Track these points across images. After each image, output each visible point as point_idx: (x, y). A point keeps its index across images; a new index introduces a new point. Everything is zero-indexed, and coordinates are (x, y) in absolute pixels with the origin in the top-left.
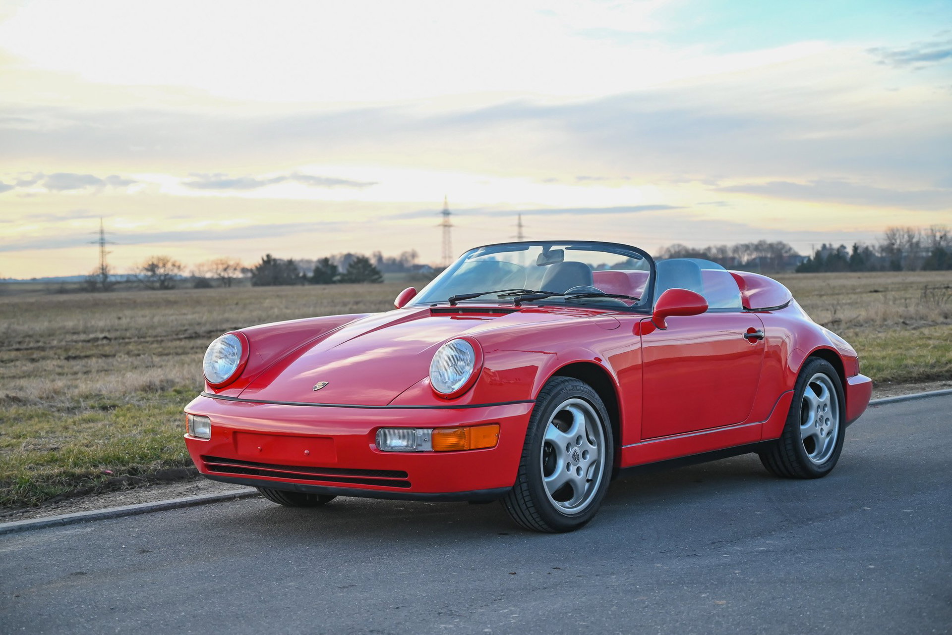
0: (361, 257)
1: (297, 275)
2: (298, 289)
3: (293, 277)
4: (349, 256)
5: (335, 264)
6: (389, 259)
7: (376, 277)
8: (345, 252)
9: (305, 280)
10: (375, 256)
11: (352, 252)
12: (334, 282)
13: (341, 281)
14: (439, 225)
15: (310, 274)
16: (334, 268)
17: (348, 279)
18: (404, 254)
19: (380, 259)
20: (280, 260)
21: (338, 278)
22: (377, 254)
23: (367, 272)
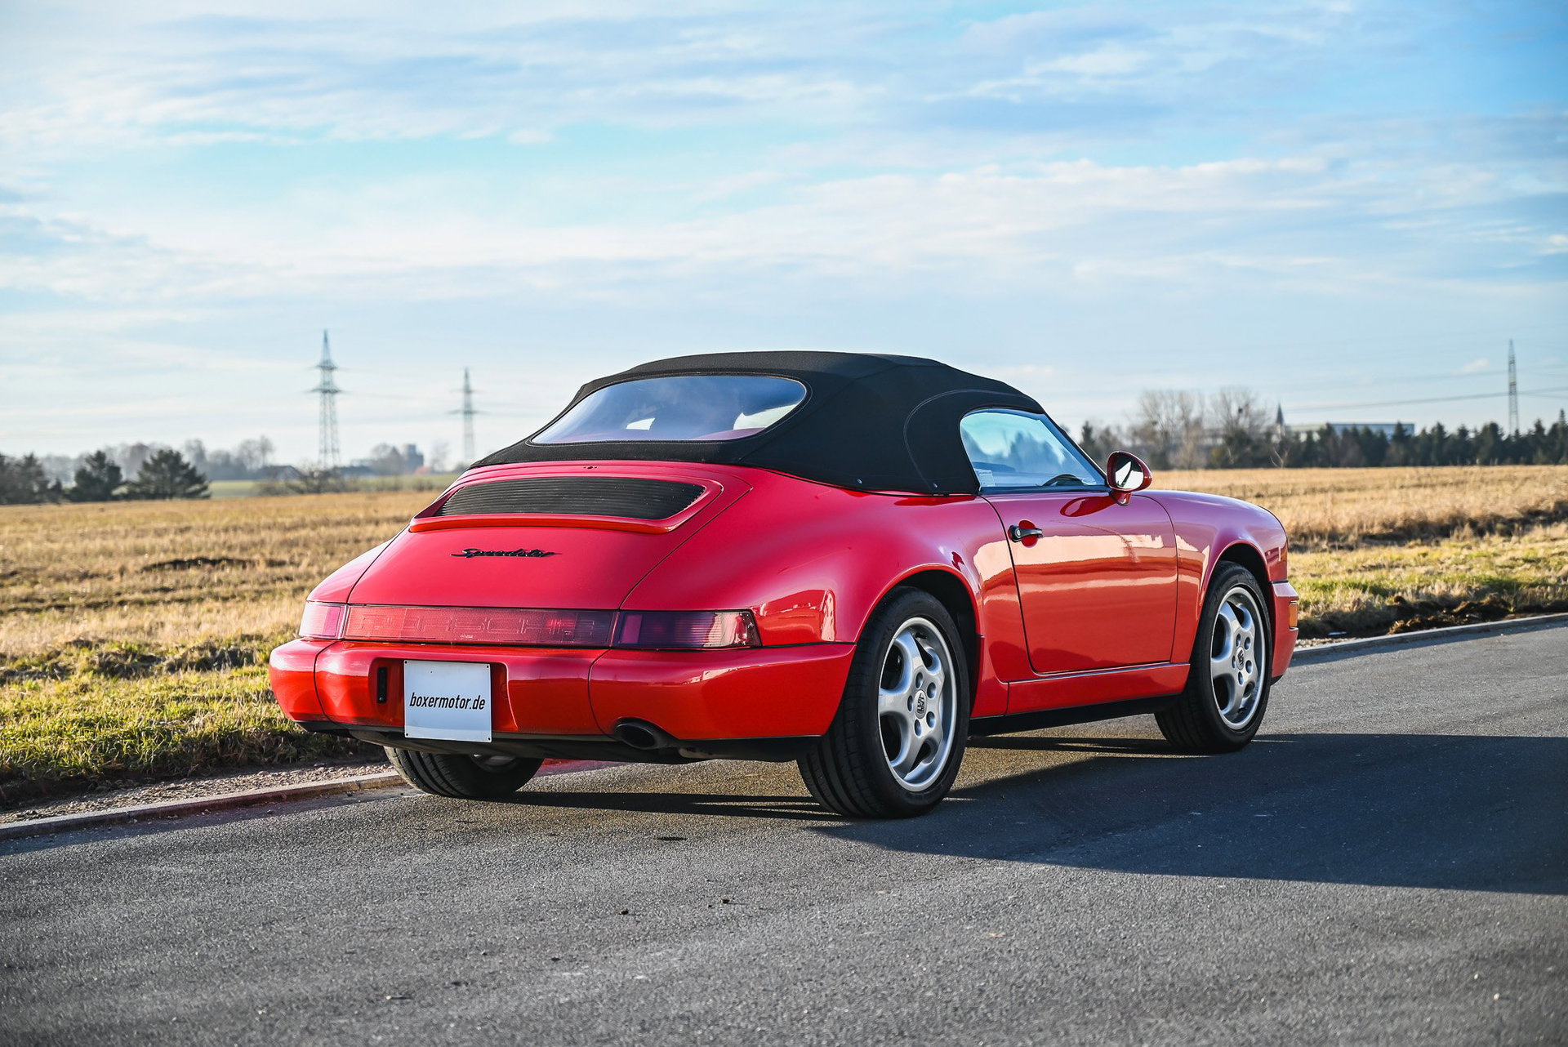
0: (166, 450)
1: (44, 484)
2: (48, 510)
3: (36, 488)
4: (141, 448)
5: (118, 463)
6: (217, 455)
7: (197, 487)
8: (132, 441)
9: (56, 494)
10: (189, 448)
11: (146, 442)
12: (116, 498)
13: (128, 497)
14: (314, 391)
15: (70, 484)
16: (115, 470)
17: (138, 493)
18: (245, 446)
19: (200, 454)
20: (13, 459)
21: (123, 490)
22: (194, 445)
23: (178, 479)
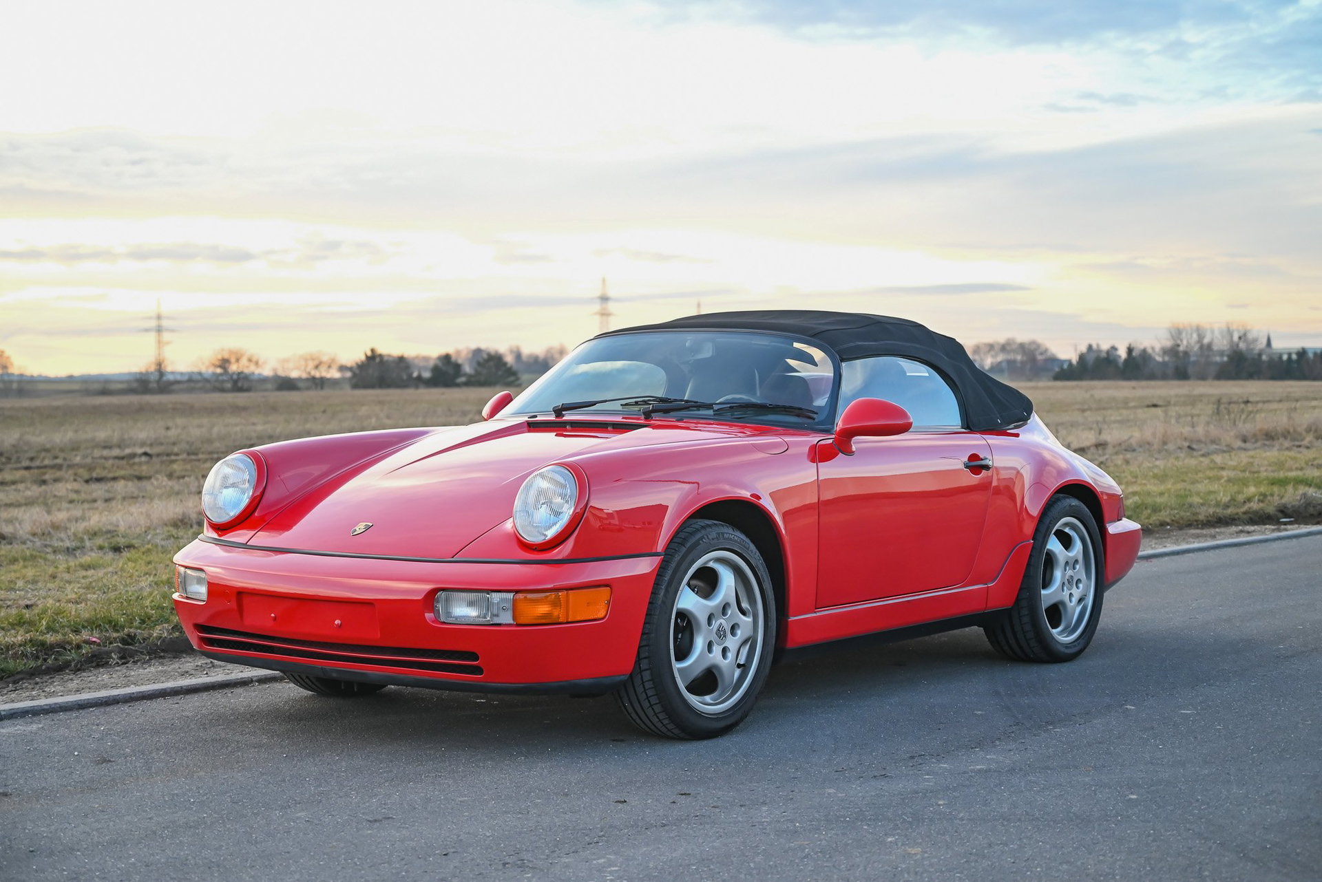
0: (493, 353)
1: (410, 376)
2: (410, 393)
3: (405, 377)
4: (478, 351)
5: (460, 361)
6: (530, 356)
7: (512, 378)
8: (473, 346)
9: (420, 382)
10: (511, 351)
11: (483, 346)
12: (458, 385)
13: (468, 384)
14: (596, 314)
15: (427, 375)
16: (457, 367)
17: (472, 382)
18: (549, 351)
19: (518, 356)
20: (389, 356)
21: (463, 379)
22: (515, 349)
23: (500, 373)
